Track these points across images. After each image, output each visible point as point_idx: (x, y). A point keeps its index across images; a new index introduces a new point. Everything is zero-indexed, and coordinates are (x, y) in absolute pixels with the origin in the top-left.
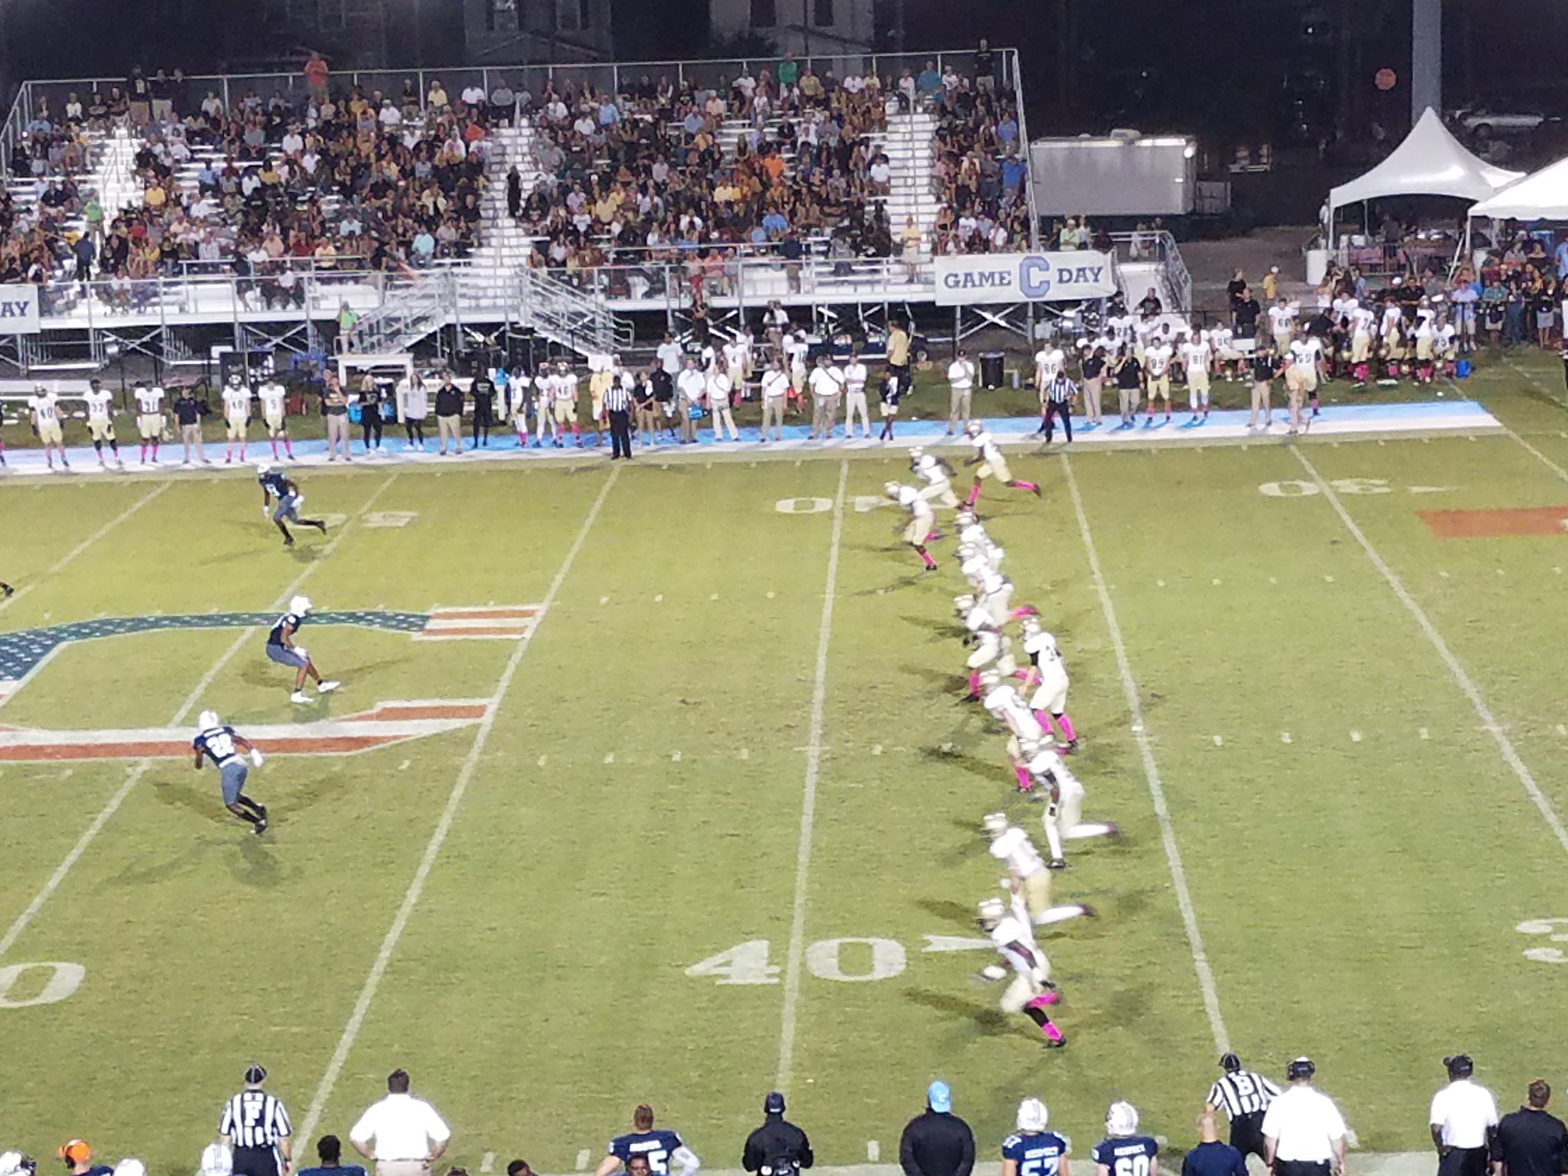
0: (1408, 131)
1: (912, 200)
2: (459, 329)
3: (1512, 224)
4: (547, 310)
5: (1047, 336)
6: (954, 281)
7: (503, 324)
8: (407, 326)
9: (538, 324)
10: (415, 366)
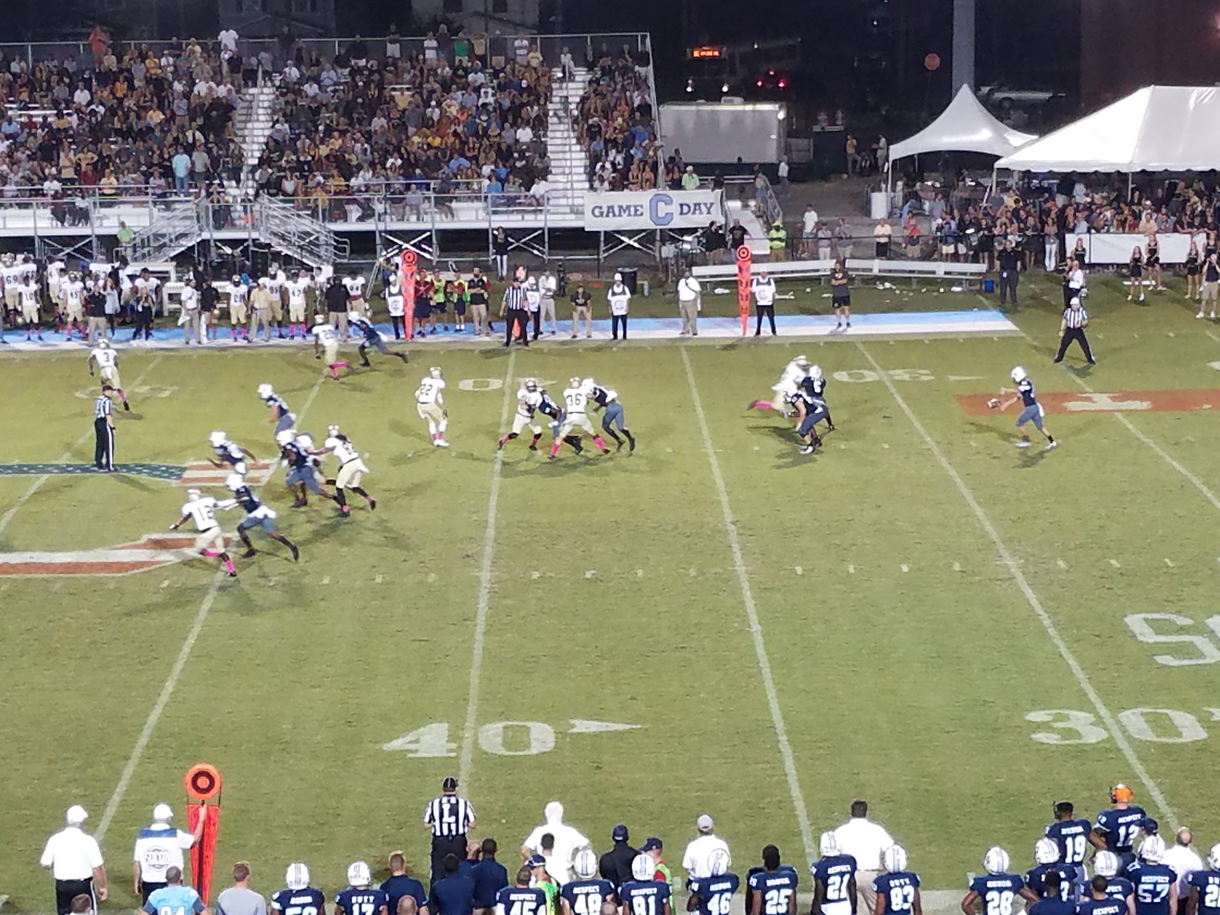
0: (950, 101)
1: (567, 148)
2: (212, 243)
3: (1027, 174)
4: (282, 230)
5: (671, 256)
6: (599, 212)
7: (246, 240)
8: (171, 241)
9: (274, 241)
10: (177, 272)
